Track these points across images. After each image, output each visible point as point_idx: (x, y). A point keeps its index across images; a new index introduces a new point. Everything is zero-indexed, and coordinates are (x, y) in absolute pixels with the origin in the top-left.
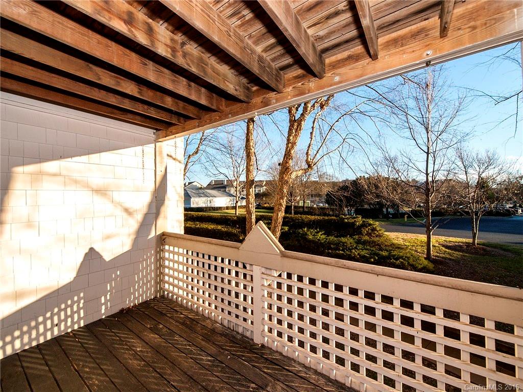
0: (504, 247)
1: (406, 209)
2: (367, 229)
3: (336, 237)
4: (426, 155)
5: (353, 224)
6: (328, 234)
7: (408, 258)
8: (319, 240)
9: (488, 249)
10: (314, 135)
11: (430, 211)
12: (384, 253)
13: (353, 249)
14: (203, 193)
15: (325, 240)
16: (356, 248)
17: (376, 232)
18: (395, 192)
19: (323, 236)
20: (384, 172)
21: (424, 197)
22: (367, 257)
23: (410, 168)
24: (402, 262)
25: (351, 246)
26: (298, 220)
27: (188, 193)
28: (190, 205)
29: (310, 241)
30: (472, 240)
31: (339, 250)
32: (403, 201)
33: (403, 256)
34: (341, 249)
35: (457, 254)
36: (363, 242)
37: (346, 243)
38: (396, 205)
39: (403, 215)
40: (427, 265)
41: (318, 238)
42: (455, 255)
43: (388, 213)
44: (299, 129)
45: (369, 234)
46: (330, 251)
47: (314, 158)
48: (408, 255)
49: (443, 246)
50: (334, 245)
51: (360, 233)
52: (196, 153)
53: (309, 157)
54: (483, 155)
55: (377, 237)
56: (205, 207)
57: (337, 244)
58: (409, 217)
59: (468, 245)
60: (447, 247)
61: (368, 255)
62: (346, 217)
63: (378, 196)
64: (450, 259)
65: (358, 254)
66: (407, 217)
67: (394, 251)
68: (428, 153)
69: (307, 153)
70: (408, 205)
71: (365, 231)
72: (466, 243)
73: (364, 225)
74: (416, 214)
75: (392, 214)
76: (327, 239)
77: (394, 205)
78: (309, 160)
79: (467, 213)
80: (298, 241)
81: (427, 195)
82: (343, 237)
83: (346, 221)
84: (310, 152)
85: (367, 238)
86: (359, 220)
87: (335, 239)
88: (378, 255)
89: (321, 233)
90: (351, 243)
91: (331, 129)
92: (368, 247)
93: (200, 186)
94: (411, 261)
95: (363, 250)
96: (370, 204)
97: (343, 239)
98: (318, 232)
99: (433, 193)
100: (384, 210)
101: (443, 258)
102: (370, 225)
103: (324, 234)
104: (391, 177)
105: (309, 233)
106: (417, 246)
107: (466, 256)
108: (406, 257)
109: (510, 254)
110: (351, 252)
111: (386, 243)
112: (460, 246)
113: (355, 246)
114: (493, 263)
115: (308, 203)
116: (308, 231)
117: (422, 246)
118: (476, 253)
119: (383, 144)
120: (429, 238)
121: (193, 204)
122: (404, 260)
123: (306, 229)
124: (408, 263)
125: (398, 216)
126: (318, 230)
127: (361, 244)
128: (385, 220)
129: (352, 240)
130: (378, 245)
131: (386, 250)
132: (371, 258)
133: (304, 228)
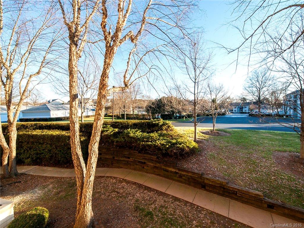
0: (225, 131)
1: (185, 114)
2: (165, 127)
3: (148, 133)
4: (194, 83)
5: (158, 124)
6: (143, 131)
7: (186, 142)
8: (137, 136)
9: (220, 132)
10: (129, 64)
11: (196, 115)
12: (174, 141)
13: (157, 140)
14: (62, 107)
15: (141, 136)
16: (159, 139)
17: (170, 128)
18: (179, 105)
19: (141, 133)
20: (175, 94)
21: (193, 107)
22: (165, 144)
23: (187, 91)
24: (183, 146)
25: (156, 138)
26: (125, 123)
27: (47, 107)
28: (50, 116)
29: (131, 138)
30: (213, 128)
31: (149, 142)
32: (183, 109)
33: (183, 142)
34: (150, 141)
35: (207, 136)
36: (163, 135)
37: (153, 137)
38: (180, 112)
39: (183, 117)
40: (195, 145)
41: (137, 135)
42: (206, 137)
43: (176, 116)
44: (112, 53)
45: (166, 130)
46: (144, 143)
47: (129, 80)
48: (186, 141)
49: (201, 132)
50: (146, 138)
51: (162, 129)
52: (38, 73)
53: (126, 79)
54: (218, 86)
55: (170, 131)
56: (64, 117)
57: (148, 138)
58: (186, 118)
59: (212, 131)
60: (203, 133)
61: (165, 143)
62: (154, 120)
63: (172, 107)
64: (205, 140)
65: (160, 143)
66: (185, 118)
67: (179, 139)
68: (195, 83)
69: (124, 76)
70: (185, 112)
71: (164, 128)
72: (210, 130)
73: (164, 124)
74: (189, 116)
75: (178, 117)
76: (142, 135)
77: (179, 112)
78: (126, 81)
79: (211, 115)
80: (124, 138)
81: (195, 106)
82: (152, 133)
83: (154, 122)
84: (126, 75)
85: (165, 132)
86: (161, 121)
87: (147, 134)
88: (170, 142)
89: (139, 131)
90: (156, 137)
91: (141, 60)
92: (166, 138)
93: (62, 103)
94: (188, 144)
95: (162, 140)
96: (168, 112)
97: (152, 134)
98: (137, 131)
99: (197, 104)
100: (175, 114)
101: (201, 139)
102: (167, 124)
103: (141, 132)
104: (178, 97)
105: (131, 132)
106: (190, 134)
107: (211, 137)
108: (185, 142)
109: (228, 134)
110: (156, 142)
111: (175, 134)
112: (208, 132)
113: (158, 138)
114: (222, 139)
115: (136, 112)
116: (130, 131)
117: (192, 133)
118: (215, 135)
119: (173, 76)
120: (195, 129)
121: (53, 115)
122: (184, 144)
123: (129, 129)
124: (186, 145)
125: (181, 117)
126: (137, 129)
127: (162, 136)
128: (175, 120)
129: (157, 135)
130: (171, 136)
131: (175, 139)
132: (167, 145)
133: (128, 129)
